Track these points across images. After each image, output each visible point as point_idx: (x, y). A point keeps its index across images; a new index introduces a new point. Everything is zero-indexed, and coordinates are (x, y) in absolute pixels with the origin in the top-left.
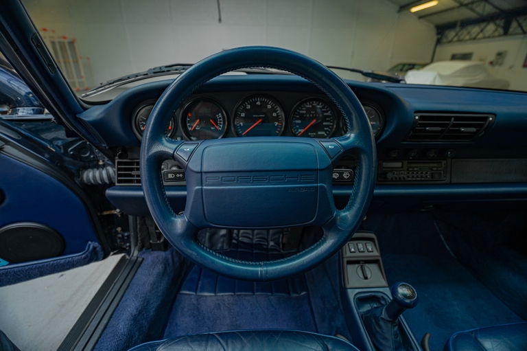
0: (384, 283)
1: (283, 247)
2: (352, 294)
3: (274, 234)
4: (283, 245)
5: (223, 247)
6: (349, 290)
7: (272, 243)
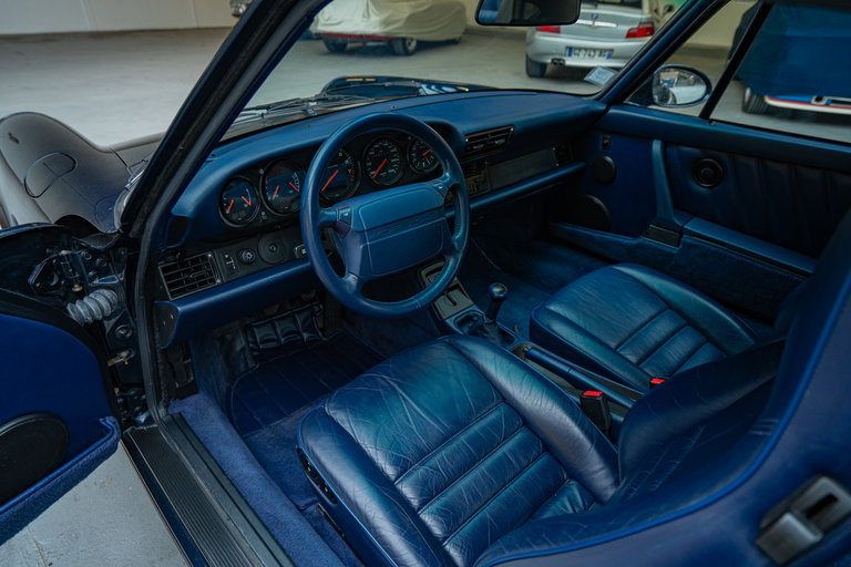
0: (471, 302)
1: (324, 334)
2: (450, 322)
3: (304, 323)
4: (322, 330)
5: (247, 365)
6: (448, 321)
7: (305, 336)
